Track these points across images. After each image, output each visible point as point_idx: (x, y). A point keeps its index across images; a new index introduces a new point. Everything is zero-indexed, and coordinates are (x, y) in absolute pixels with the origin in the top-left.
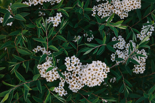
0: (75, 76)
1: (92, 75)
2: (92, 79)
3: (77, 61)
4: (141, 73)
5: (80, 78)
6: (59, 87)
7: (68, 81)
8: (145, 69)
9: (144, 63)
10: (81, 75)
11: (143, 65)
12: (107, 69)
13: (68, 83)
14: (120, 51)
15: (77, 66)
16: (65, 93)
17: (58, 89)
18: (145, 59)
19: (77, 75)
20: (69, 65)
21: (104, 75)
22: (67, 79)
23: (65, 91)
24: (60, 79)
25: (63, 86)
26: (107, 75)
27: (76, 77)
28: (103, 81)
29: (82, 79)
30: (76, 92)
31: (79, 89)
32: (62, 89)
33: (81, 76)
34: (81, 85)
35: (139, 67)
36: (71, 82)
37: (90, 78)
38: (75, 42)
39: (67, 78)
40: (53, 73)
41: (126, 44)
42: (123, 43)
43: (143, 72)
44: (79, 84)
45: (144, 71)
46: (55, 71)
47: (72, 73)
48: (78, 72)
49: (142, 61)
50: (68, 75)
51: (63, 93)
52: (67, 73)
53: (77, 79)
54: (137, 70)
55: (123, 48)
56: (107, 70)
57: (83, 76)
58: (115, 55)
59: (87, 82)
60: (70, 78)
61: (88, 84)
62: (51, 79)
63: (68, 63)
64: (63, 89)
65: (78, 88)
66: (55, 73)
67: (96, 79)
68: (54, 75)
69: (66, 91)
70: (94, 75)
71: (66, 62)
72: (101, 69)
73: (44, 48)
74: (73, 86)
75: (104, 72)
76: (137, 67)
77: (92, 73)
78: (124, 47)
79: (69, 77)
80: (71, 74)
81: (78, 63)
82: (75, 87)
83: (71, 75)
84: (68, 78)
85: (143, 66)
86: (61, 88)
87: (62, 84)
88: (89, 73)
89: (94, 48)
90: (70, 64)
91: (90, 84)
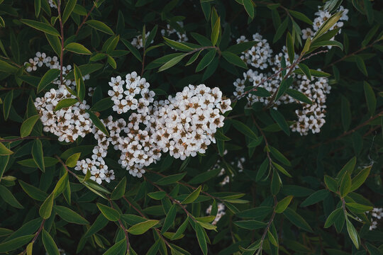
0: (136, 127)
1: (184, 121)
2: (183, 134)
3: (142, 87)
4: (314, 132)
5: (150, 134)
6: (92, 159)
7: (118, 143)
8: (323, 121)
9: (321, 104)
10: (154, 125)
11: (319, 109)
12: (224, 103)
13: (116, 148)
14: (256, 72)
15: (142, 100)
16: (108, 175)
17: (91, 164)
18: (324, 94)
19: (142, 127)
20: (121, 96)
21: (216, 117)
22: (115, 138)
23: (109, 169)
24: (96, 137)
25: (104, 155)
26: (222, 118)
27: (140, 131)
28: (212, 142)
29: (154, 136)
30: (140, 176)
31: (147, 164)
32: (101, 165)
33: (152, 130)
34: (151, 153)
35: (308, 115)
36: (125, 146)
37: (176, 130)
38: (139, 48)
39: (116, 133)
40: (75, 118)
41: (273, 55)
42: (266, 53)
43: (318, 130)
44: (147, 149)
45: (322, 125)
46: (82, 112)
47: (128, 122)
48: (143, 118)
49: (316, 100)
50: (116, 126)
51: (102, 176)
52: (114, 121)
53: (142, 137)
54: (303, 123)
55: (265, 66)
56: (224, 106)
57: (157, 128)
58: (243, 82)
59: (168, 145)
60: (123, 134)
61: (172, 148)
62: (71, 135)
63: (116, 91)
64: (103, 163)
65: (143, 161)
66: (81, 118)
67: (194, 134)
68: (77, 123)
69: (112, 171)
70: (188, 120)
71: (111, 88)
72: (207, 102)
73: (55, 59)
74: (131, 156)
75: (216, 112)
76: (304, 116)
77: (183, 116)
78: (267, 63)
79: (119, 130)
80: (124, 123)
81: (145, 90)
82: (137, 158)
83: (127, 126)
84: (118, 135)
85: (318, 114)
86: (97, 160)
87: (101, 150)
88: (175, 118)
89: (187, 54)
90: (123, 94)
91: (176, 151)
